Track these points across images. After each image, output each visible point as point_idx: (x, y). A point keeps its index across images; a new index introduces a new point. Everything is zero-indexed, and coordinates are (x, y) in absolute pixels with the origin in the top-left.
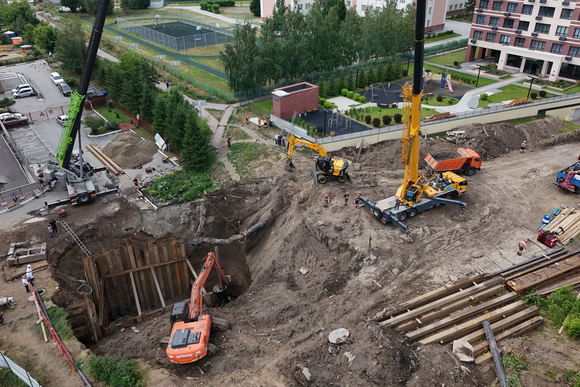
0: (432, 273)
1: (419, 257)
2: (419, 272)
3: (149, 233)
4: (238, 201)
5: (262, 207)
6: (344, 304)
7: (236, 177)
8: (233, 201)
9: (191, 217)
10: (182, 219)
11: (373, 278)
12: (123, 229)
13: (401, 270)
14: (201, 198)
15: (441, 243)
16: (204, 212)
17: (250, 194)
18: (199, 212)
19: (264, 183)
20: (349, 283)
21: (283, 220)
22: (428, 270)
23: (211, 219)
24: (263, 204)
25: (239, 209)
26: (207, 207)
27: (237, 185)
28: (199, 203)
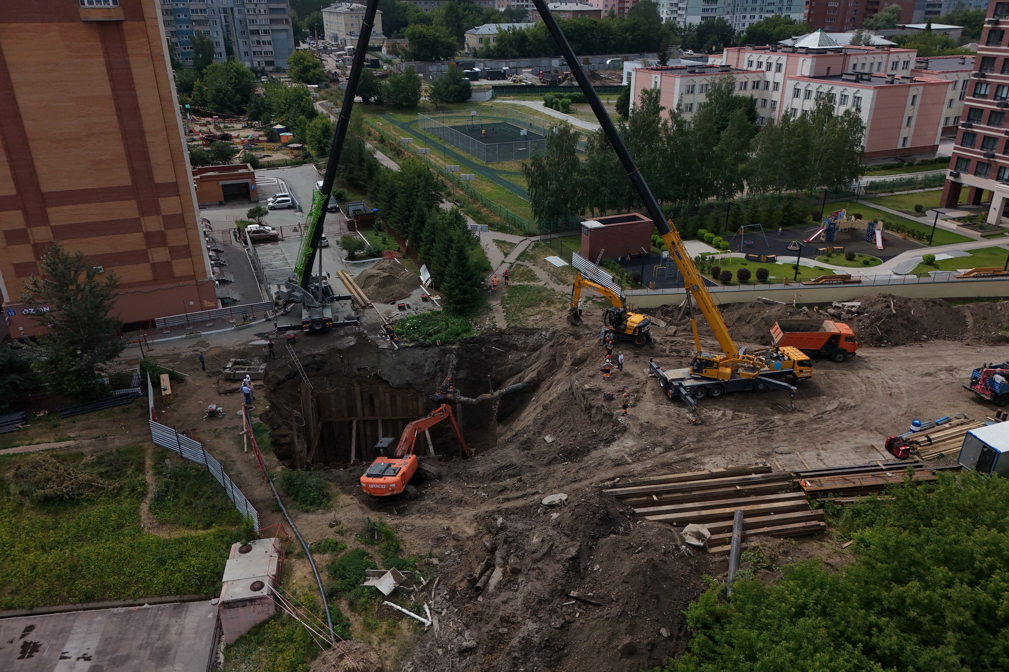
0: (706, 460)
1: (698, 441)
2: (689, 456)
3: (385, 378)
4: (500, 354)
5: (527, 367)
6: (577, 472)
7: (502, 324)
8: (493, 353)
9: (438, 367)
10: (427, 368)
11: (626, 453)
12: (355, 367)
13: (668, 449)
14: (454, 344)
15: (739, 431)
16: (455, 362)
17: (515, 347)
18: (449, 362)
19: (536, 336)
20: (594, 453)
21: (548, 384)
22: (705, 456)
23: (462, 374)
24: (530, 363)
25: (500, 365)
26: (459, 356)
27: (501, 333)
28: (451, 350)
